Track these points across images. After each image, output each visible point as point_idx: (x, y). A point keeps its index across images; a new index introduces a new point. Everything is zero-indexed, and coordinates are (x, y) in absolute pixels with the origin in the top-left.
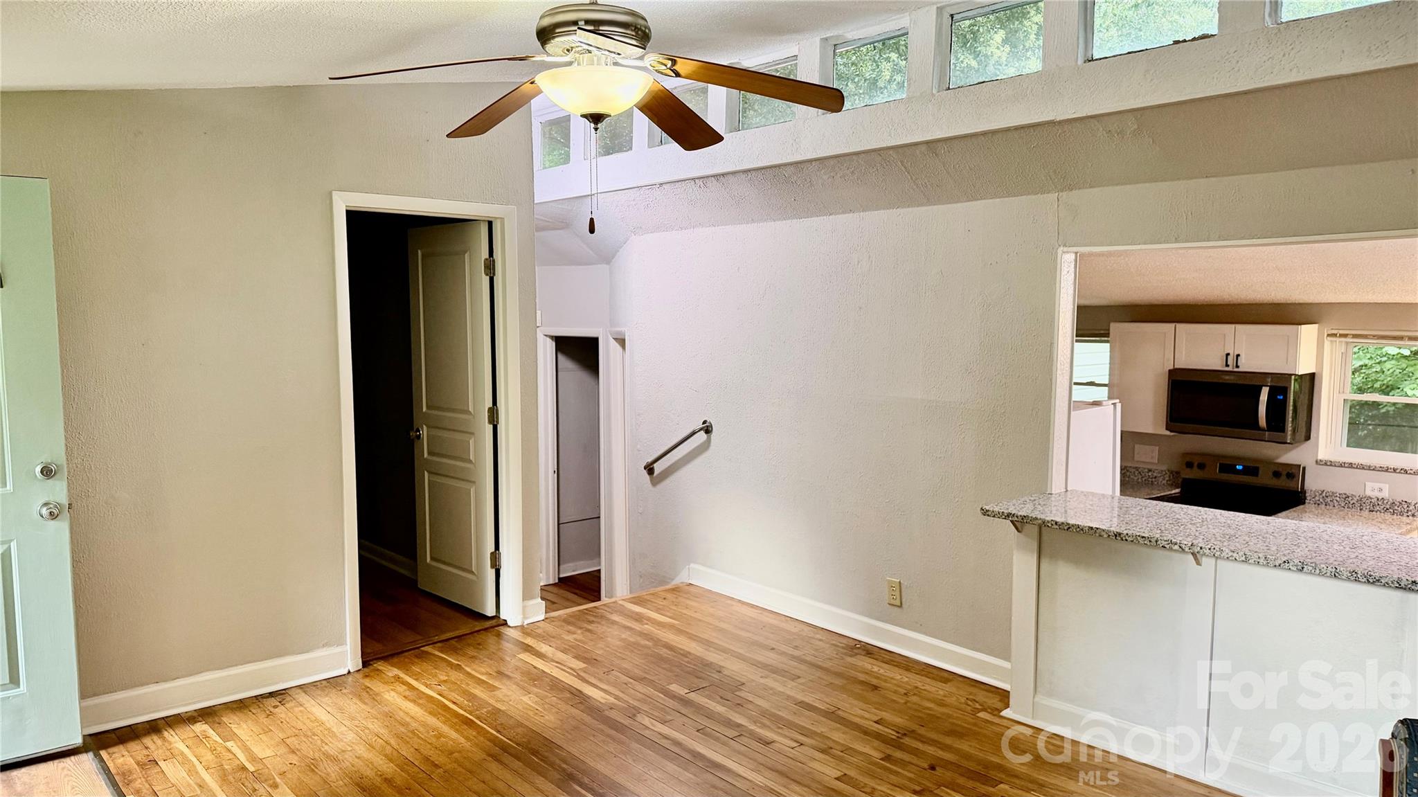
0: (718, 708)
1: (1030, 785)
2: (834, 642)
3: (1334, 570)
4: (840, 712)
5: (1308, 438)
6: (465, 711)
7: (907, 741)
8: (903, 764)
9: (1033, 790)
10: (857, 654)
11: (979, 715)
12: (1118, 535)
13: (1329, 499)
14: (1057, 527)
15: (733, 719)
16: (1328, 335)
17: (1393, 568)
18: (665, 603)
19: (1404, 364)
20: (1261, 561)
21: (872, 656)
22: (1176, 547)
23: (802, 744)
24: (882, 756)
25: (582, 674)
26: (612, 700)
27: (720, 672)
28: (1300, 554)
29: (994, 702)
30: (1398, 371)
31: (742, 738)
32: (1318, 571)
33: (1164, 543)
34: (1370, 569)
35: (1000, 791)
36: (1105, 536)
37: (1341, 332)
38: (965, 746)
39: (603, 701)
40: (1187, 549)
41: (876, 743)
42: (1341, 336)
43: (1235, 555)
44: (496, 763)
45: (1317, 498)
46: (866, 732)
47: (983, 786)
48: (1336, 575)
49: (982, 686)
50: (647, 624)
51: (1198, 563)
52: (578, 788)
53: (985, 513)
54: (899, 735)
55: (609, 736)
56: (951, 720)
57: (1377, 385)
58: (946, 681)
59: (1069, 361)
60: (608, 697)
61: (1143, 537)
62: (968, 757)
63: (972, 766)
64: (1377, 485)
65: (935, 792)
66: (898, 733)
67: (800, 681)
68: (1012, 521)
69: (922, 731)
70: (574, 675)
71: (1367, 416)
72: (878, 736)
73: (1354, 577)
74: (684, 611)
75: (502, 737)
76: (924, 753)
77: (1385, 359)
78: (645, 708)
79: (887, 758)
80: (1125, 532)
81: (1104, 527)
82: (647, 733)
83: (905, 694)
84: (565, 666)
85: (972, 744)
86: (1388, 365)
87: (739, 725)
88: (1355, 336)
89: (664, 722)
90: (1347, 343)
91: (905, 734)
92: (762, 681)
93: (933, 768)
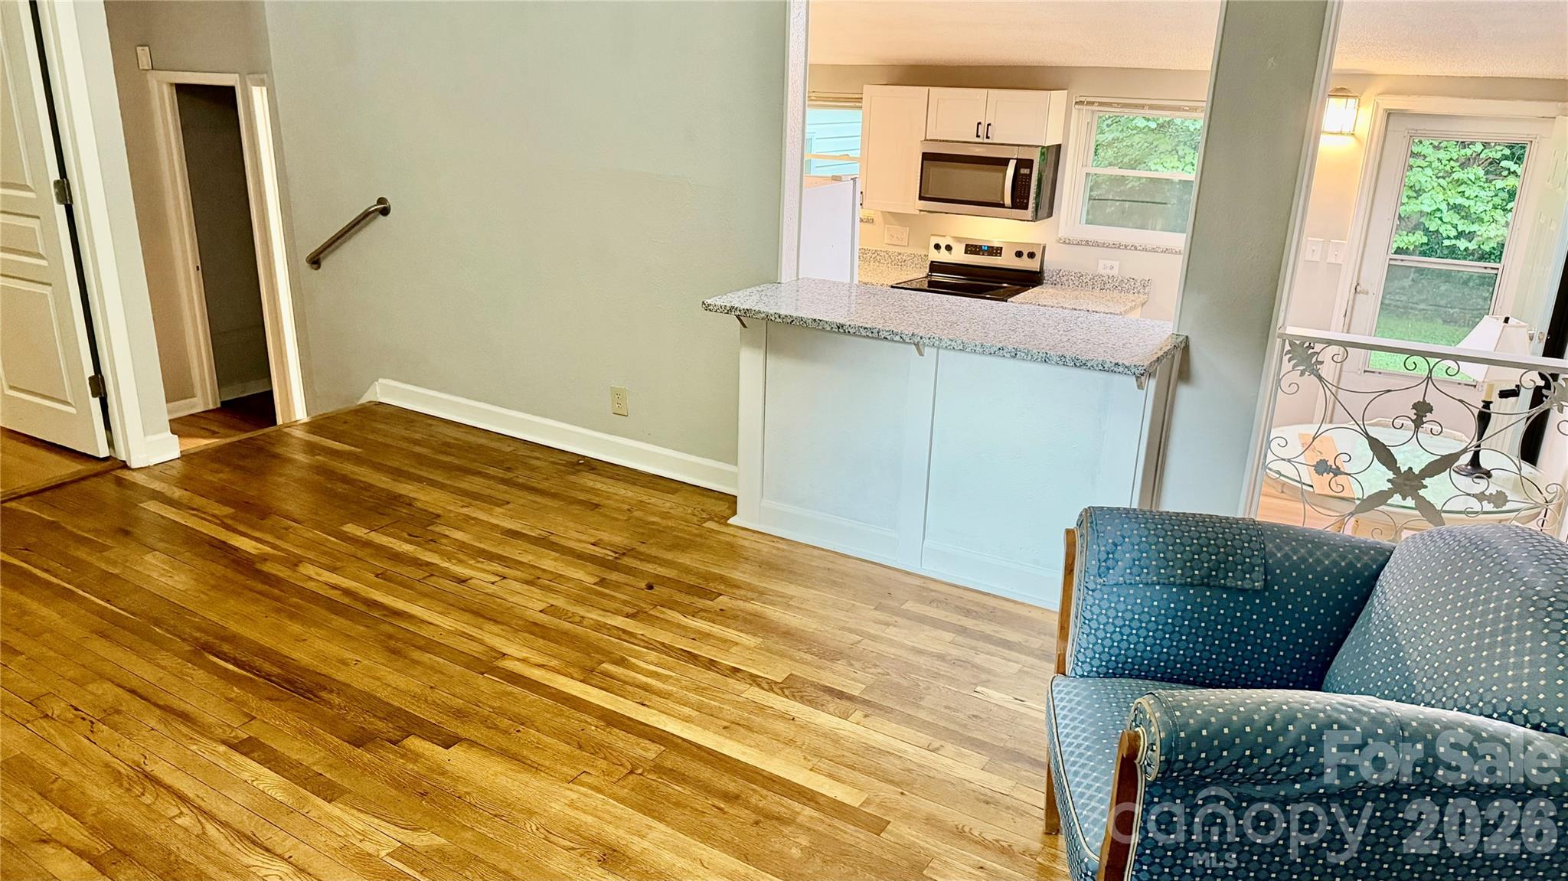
0: (404, 546)
1: (750, 594)
2: (553, 460)
3: (1044, 355)
4: (552, 538)
5: (1050, 215)
6: (61, 579)
7: (627, 561)
8: (617, 586)
9: (753, 599)
10: (579, 471)
11: (705, 525)
12: (840, 327)
13: (1064, 279)
14: (780, 320)
15: (423, 558)
16: (1076, 103)
17: (1100, 350)
18: (345, 427)
19: (1151, 137)
20: (978, 349)
21: (595, 471)
22: (897, 338)
23: (505, 578)
24: (597, 580)
25: (230, 522)
26: (267, 549)
27: (410, 505)
28: (1014, 340)
29: (721, 508)
30: (1146, 144)
31: (434, 579)
32: (1030, 357)
33: (886, 334)
34: (1078, 352)
35: (718, 604)
36: (828, 328)
37: (1089, 99)
38: (685, 559)
39: (254, 552)
40: (907, 340)
41: (591, 567)
42: (1089, 103)
43: (953, 343)
44: (104, 640)
45: (1054, 278)
46: (581, 556)
47: (700, 600)
48: (1046, 360)
49: (710, 494)
50: (319, 455)
51: (921, 354)
52: (215, 659)
53: (707, 307)
54: (617, 555)
55: (260, 593)
56: (675, 533)
57: (1126, 160)
58: (674, 492)
59: (800, 126)
60: (260, 546)
61: (865, 328)
62: (687, 570)
63: (692, 580)
64: (1109, 263)
65: (651, 612)
66: (616, 553)
67: (509, 506)
68: (738, 317)
69: (643, 549)
70: (215, 524)
71: (1116, 192)
72: (593, 559)
73: (1063, 361)
74: (371, 436)
75: (113, 608)
76: (642, 572)
77: (1135, 132)
78: (311, 555)
79: (602, 582)
80: (848, 323)
81: (826, 319)
82: (311, 585)
83: (628, 510)
84: (204, 513)
85: (695, 556)
86: (1137, 139)
87: (429, 564)
88: (1101, 104)
89: (333, 570)
90: (1093, 112)
91: (624, 554)
92: (465, 510)
93: (650, 587)
